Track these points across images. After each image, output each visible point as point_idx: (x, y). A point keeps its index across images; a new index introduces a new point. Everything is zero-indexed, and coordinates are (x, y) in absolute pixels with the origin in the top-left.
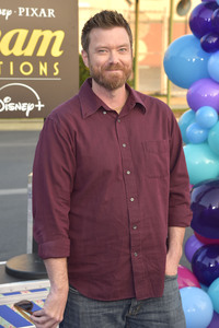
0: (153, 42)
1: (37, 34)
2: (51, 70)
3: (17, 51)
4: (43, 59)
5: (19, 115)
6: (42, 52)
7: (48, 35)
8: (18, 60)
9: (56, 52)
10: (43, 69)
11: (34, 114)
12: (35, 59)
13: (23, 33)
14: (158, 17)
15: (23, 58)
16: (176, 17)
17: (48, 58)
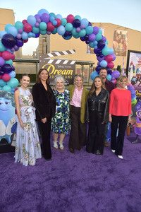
1: (68, 70)
3: (64, 74)
6: (69, 74)
9: (71, 74)
10: (69, 77)
15: (66, 75)
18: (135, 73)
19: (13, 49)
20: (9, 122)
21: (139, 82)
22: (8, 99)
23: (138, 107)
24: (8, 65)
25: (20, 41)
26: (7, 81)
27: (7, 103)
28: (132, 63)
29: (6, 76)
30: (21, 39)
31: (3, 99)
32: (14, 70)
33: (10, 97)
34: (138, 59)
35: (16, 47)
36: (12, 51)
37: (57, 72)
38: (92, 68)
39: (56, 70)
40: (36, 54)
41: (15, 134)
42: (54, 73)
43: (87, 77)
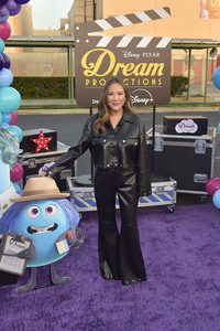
1: (151, 65)
2: (157, 82)
3: (142, 74)
4: (153, 77)
5: (142, 104)
6: (153, 74)
7: (156, 65)
8: (142, 78)
9: (160, 74)
10: (154, 82)
11: (149, 103)
12: (150, 77)
13: (145, 65)
14: (200, 58)
15: (145, 77)
16: (210, 58)
17: (156, 77)
19: (5, 10)
35: (12, 3)
36: (2, 15)
37: (121, 69)
38: (215, 58)
39: (119, 65)
40: (67, 26)
41: (9, 238)
42: (115, 74)
43: (200, 83)
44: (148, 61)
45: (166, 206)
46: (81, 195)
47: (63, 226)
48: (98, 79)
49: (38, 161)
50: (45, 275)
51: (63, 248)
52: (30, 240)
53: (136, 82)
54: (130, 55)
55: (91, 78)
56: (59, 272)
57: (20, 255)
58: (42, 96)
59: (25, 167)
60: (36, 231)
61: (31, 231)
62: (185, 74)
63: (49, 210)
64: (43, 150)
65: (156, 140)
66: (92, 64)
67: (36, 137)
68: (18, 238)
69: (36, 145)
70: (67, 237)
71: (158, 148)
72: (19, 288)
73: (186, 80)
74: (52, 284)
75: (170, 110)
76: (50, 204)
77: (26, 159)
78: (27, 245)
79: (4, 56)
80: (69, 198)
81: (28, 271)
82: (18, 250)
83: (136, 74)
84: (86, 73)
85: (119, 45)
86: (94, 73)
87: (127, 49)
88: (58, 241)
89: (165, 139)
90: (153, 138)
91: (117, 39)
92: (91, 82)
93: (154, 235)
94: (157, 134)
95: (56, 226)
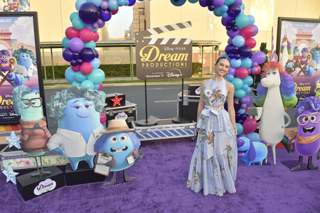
0: (207, 59)
2: (184, 64)
3: (175, 60)
4: (182, 62)
6: (182, 60)
7: (184, 55)
8: (175, 62)
9: (186, 59)
10: (182, 64)
11: (180, 77)
12: (180, 62)
13: (177, 55)
14: (208, 52)
15: (177, 61)
16: (214, 52)
17: (184, 61)
18: (292, 55)
19: (96, 25)
20: (91, 135)
21: (298, 69)
22: (89, 100)
23: (300, 110)
24: (89, 49)
25: (106, 12)
26: (87, 73)
27: (87, 106)
28: (285, 39)
29: (85, 66)
30: (108, 9)
31: (81, 99)
32: (97, 56)
33: (93, 97)
34: (295, 31)
35: (100, 21)
36: (94, 28)
37: (163, 57)
38: (218, 52)
39: (162, 55)
40: (129, 35)
41: (100, 154)
42: (159, 60)
43: (209, 67)
44: (179, 52)
45: (190, 137)
46: (140, 131)
47: (131, 148)
48: (149, 63)
49: (115, 112)
50: (121, 176)
51: (131, 160)
52: (112, 156)
53: (172, 64)
54: (168, 49)
55: (145, 63)
56: (129, 175)
57: (107, 165)
58: (114, 76)
59: (107, 115)
60: (115, 151)
61: (112, 150)
62: (200, 61)
63: (123, 138)
64: (117, 105)
65: (184, 99)
66: (146, 55)
67: (113, 98)
68: (105, 155)
69: (113, 102)
70: (133, 154)
71: (185, 103)
72: (106, 183)
73: (201, 65)
74: (125, 181)
75: (191, 82)
76: (123, 135)
77: (108, 111)
78: (110, 159)
79: (95, 51)
80: (134, 132)
81: (111, 173)
82: (105, 162)
83: (172, 60)
84: (142, 60)
85: (162, 43)
86: (147, 60)
87: (166, 45)
88: (128, 156)
89: (189, 98)
90: (182, 98)
91: (160, 40)
92: (145, 65)
93: (184, 154)
94: (184, 95)
95: (127, 148)
